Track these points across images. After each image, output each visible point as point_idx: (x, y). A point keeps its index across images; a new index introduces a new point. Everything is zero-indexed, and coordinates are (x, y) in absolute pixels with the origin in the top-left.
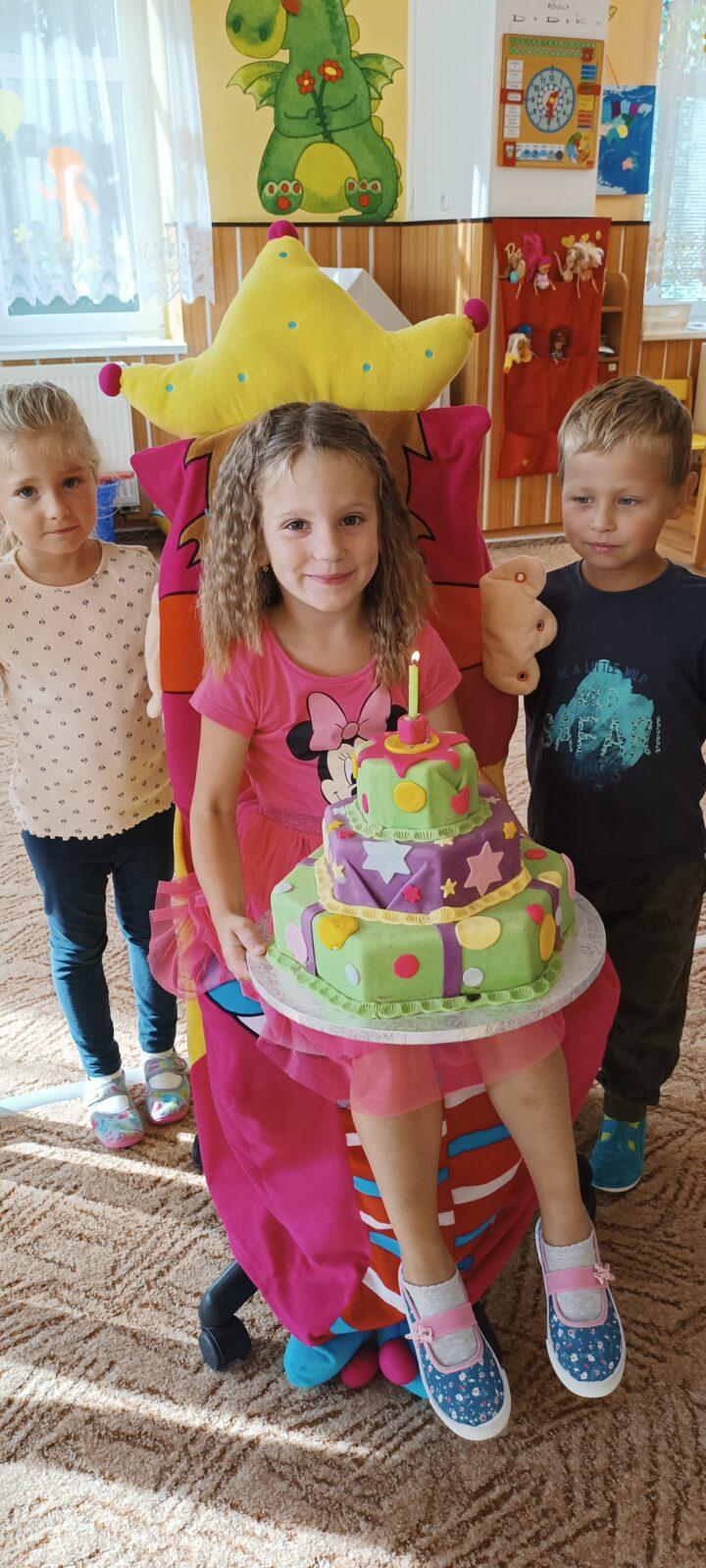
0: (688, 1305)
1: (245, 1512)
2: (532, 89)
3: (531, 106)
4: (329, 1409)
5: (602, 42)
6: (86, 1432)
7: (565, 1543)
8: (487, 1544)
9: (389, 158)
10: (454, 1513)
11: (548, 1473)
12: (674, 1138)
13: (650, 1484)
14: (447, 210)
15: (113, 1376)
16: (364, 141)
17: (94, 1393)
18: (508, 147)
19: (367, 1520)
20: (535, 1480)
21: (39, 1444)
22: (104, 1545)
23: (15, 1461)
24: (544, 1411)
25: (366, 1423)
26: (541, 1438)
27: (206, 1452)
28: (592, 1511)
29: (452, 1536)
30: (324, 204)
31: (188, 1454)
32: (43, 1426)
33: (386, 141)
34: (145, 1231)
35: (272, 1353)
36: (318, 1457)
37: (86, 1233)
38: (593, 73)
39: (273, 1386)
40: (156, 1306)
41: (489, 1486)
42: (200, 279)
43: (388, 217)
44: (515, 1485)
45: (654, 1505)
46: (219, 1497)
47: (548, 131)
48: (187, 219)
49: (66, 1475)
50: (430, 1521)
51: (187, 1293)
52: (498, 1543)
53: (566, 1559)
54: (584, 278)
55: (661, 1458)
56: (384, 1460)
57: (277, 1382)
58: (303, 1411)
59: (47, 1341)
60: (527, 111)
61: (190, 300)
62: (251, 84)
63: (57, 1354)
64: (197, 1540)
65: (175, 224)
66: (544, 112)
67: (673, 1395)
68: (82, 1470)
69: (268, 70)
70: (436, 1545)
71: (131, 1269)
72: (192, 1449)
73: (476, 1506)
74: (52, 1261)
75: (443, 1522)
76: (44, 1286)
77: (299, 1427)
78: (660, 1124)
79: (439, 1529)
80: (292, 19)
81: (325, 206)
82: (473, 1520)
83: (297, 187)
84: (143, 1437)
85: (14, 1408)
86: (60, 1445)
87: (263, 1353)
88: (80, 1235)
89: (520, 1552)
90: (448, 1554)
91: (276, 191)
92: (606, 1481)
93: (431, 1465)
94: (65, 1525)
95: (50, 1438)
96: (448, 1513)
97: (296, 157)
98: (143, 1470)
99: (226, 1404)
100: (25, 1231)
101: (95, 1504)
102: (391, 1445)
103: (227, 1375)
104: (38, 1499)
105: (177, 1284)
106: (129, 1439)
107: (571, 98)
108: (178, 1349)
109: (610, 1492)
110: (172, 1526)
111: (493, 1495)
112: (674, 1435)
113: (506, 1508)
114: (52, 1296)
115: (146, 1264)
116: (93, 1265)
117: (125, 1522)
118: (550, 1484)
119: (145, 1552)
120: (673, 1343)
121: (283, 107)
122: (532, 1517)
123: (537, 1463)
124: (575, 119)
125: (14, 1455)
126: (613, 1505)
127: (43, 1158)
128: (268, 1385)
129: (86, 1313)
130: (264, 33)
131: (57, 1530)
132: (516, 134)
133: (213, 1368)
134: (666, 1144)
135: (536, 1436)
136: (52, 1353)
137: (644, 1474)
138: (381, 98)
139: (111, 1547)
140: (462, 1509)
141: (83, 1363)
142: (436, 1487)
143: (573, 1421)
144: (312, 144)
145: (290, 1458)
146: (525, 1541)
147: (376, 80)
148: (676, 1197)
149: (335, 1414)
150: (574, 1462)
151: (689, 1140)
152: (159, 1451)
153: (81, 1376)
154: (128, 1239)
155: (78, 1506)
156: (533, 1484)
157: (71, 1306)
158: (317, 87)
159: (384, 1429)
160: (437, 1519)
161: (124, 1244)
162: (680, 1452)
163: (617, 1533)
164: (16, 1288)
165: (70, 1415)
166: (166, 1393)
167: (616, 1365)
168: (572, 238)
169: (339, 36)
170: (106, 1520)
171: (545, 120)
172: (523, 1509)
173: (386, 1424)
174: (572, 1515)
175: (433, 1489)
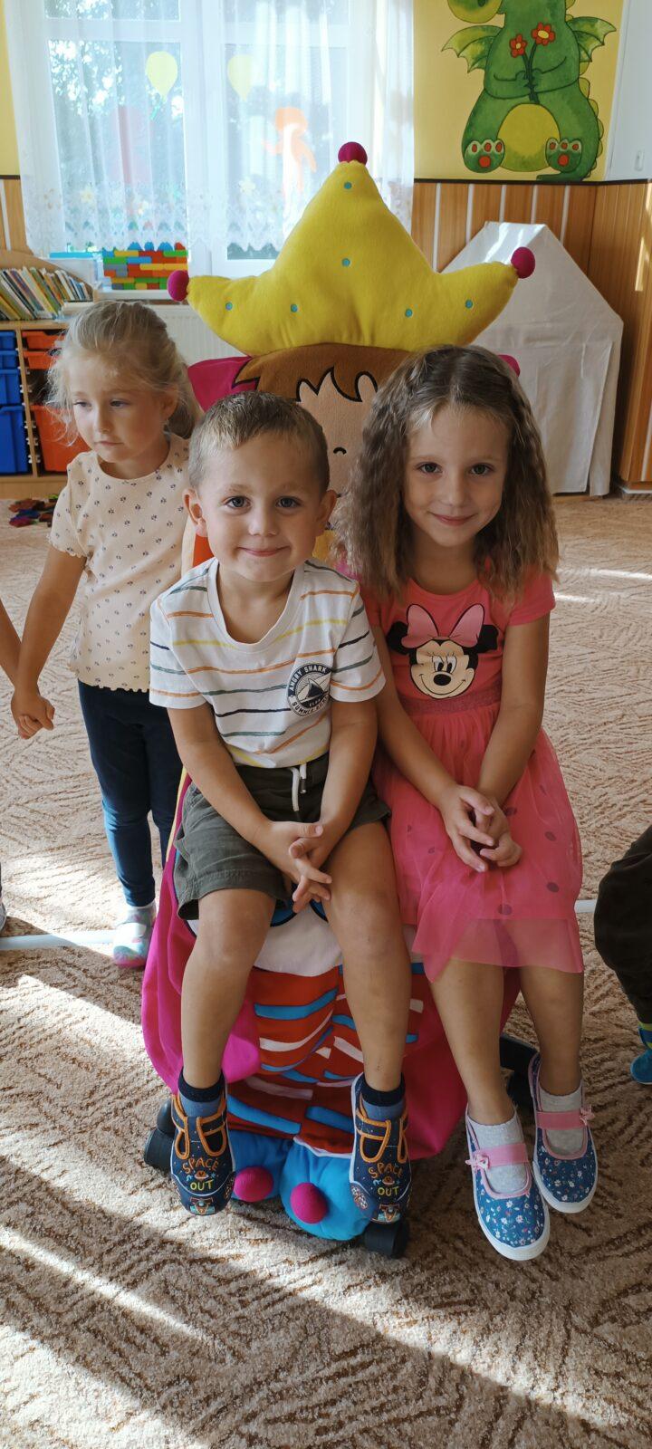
0: (598, 1234)
1: (133, 1322)
4: (233, 1252)
6: (25, 1223)
7: (404, 1420)
8: (333, 1403)
9: (592, 119)
10: (313, 1368)
11: (410, 1355)
13: (503, 1389)
14: (640, 170)
15: (61, 1182)
19: (234, 1354)
20: (397, 1357)
24: (426, 1298)
25: (261, 1271)
26: (416, 1322)
27: (117, 1263)
28: (440, 1398)
29: (304, 1388)
30: (524, 163)
31: (101, 1261)
33: (592, 103)
34: (128, 1066)
36: (211, 1290)
37: (79, 1058)
40: (116, 1132)
43: (585, 177)
44: (376, 1357)
45: (501, 1408)
50: (288, 1369)
51: (147, 1125)
52: (344, 1404)
53: (401, 1434)
56: (267, 1307)
58: (210, 1248)
59: (18, 1141)
62: (465, 48)
63: (23, 1153)
67: (554, 1313)
69: (483, 34)
70: (288, 1392)
71: (107, 1096)
72: (106, 1259)
74: (45, 1076)
75: (301, 1373)
76: (31, 1095)
77: (203, 1261)
81: (526, 165)
82: (328, 1379)
83: (500, 146)
84: (69, 1239)
88: (75, 1059)
89: (361, 1418)
90: (295, 1403)
91: (478, 150)
92: (463, 1375)
93: (307, 1321)
96: (307, 1367)
97: (501, 120)
99: (147, 1227)
100: (31, 1047)
101: (12, 1285)
102: (276, 1296)
103: (156, 1203)
105: (140, 1117)
106: (57, 1237)
108: (122, 1172)
109: (464, 1387)
111: (353, 1361)
112: (543, 1350)
113: (361, 1375)
114: (37, 1104)
115: (120, 1094)
116: (76, 1086)
118: (409, 1365)
120: (572, 1266)
121: (493, 70)
122: (383, 1389)
123: (404, 1343)
126: (462, 1398)
129: (57, 1125)
135: (411, 1318)
138: (590, 60)
140: (321, 1367)
141: (41, 1166)
142: (305, 1342)
143: (450, 1314)
144: (516, 106)
145: (185, 1286)
146: (369, 1409)
147: (588, 42)
148: (622, 1132)
149: (237, 1257)
150: (437, 1351)
152: (78, 1253)
154: (112, 1070)
156: (394, 1360)
157: (47, 1117)
159: (276, 1280)
160: (296, 1370)
161: (106, 1073)
163: (456, 1424)
164: (8, 1093)
166: (100, 1206)
167: (591, 1189)
172: (376, 1381)
173: (279, 1276)
174: (420, 1397)
175: (301, 1342)
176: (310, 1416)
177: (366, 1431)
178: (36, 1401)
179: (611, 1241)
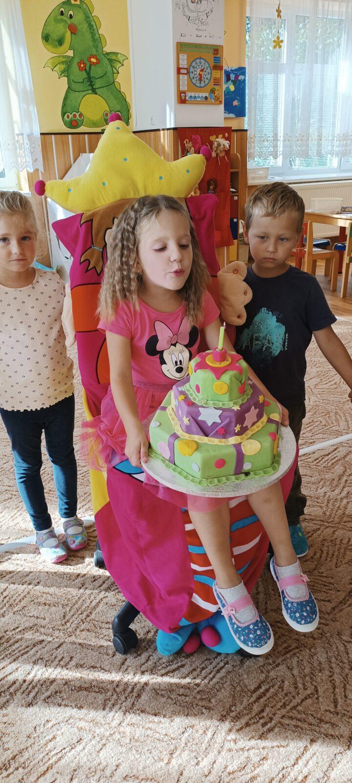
0: (334, 601)
1: (149, 713)
2: (191, 68)
3: (192, 76)
4: (179, 664)
5: (222, 46)
6: (65, 689)
7: (297, 706)
8: (263, 711)
9: (124, 101)
10: (245, 700)
11: (285, 678)
12: (315, 532)
13: (331, 677)
14: (154, 125)
15: (73, 663)
16: (111, 93)
17: (65, 672)
18: (182, 95)
19: (206, 708)
20: (279, 682)
21: (43, 697)
22: (83, 736)
23: (32, 706)
24: (278, 653)
25: (198, 668)
26: (279, 664)
27: (125, 690)
28: (307, 691)
29: (246, 710)
30: (94, 124)
31: (116, 692)
32: (43, 689)
33: (122, 93)
34: (76, 598)
35: (148, 644)
36: (178, 685)
37: (47, 602)
38: (219, 60)
39: (151, 658)
41: (259, 687)
42: (36, 160)
44: (271, 685)
45: (334, 684)
46: (134, 709)
47: (200, 87)
48: (27, 131)
49: (59, 709)
50: (235, 705)
51: (102, 623)
52: (267, 710)
53: (299, 712)
54: (221, 155)
55: (334, 665)
56: (209, 683)
57: (153, 656)
58: (167, 666)
59: (37, 652)
60: (190, 78)
61: (31, 171)
62: (55, 67)
63: (44, 657)
64: (128, 728)
65: (22, 134)
66: (198, 78)
67: (334, 638)
68: (66, 706)
69: (64, 60)
70: (240, 715)
71: (73, 615)
72: (117, 690)
73: (255, 696)
74: (33, 616)
75: (241, 704)
76: (31, 628)
77: (166, 674)
78: (309, 527)
79: (239, 708)
80: (73, 36)
82: (255, 702)
83: (81, 115)
84: (93, 688)
85: (27, 683)
86: (53, 696)
87: (143, 644)
88: (45, 604)
89: (277, 712)
90: (246, 717)
91: (70, 117)
92: (311, 678)
93: (231, 681)
94: (63, 730)
95: (48, 693)
96: (243, 701)
97: (79, 102)
98: (96, 701)
99: (130, 668)
100: (17, 605)
101: (75, 720)
102: (211, 676)
103: (128, 656)
104: (47, 721)
105: (97, 619)
106: (86, 689)
107: (210, 72)
108: (103, 648)
109: (314, 682)
110: (115, 723)
111: (262, 690)
112: (337, 655)
113: (268, 695)
114: (37, 631)
115: (80, 612)
116: (53, 616)
117: (92, 725)
118: (286, 682)
119: (103, 736)
120: (331, 617)
121: (72, 77)
122: (281, 697)
123: (279, 674)
124: (212, 81)
125: (31, 703)
126: (316, 687)
127: (19, 572)
128: (149, 657)
129: (54, 637)
130: (60, 42)
131: (59, 733)
132: (186, 88)
133: (121, 653)
134: (312, 534)
135: (276, 663)
136: (41, 657)
137: (327, 673)
139: (87, 737)
140: (249, 698)
141: (57, 659)
142: (235, 691)
144: (86, 95)
145: (165, 688)
146: (280, 707)
147: (116, 64)
148: (321, 557)
149: (183, 666)
150: (295, 672)
151: (322, 532)
152: (102, 693)
153: (57, 665)
154: (69, 602)
155: (67, 721)
156: (279, 683)
157: (46, 635)
158: (87, 68)
159: (207, 669)
160: (238, 704)
161: (66, 605)
162: (342, 662)
163: (320, 698)
164: (17, 630)
165: (55, 683)
166: (100, 667)
167: (316, 617)
168: (215, 136)
169: (97, 44)
170: (82, 725)
171: (198, 82)
172: (276, 695)
173: (207, 667)
174: (298, 694)
175: (234, 691)
176: (256, 721)
177: (283, 717)
178: (121, 767)
179: (341, 602)
